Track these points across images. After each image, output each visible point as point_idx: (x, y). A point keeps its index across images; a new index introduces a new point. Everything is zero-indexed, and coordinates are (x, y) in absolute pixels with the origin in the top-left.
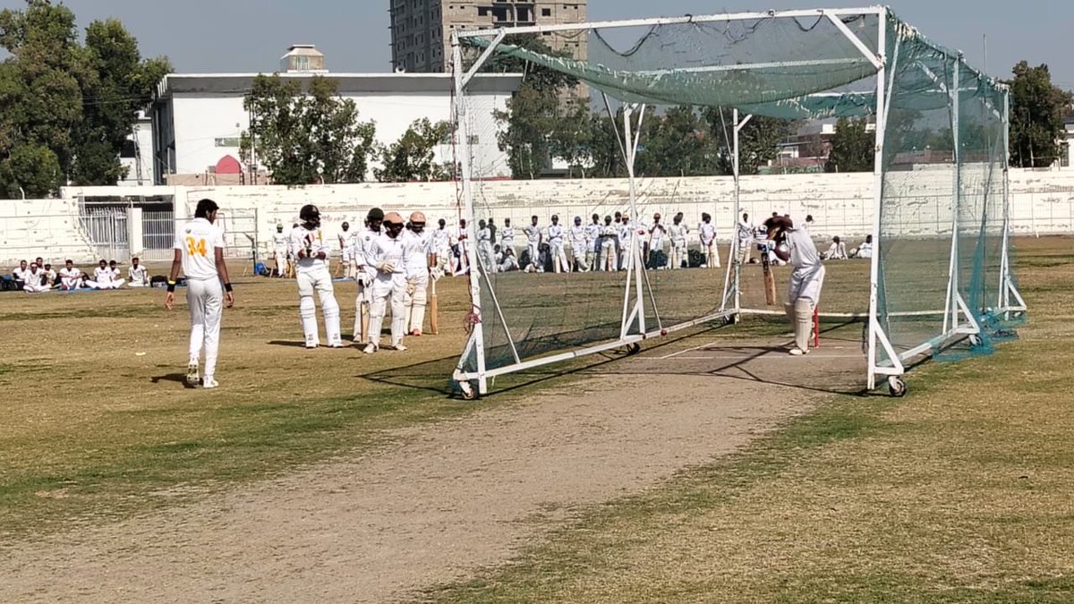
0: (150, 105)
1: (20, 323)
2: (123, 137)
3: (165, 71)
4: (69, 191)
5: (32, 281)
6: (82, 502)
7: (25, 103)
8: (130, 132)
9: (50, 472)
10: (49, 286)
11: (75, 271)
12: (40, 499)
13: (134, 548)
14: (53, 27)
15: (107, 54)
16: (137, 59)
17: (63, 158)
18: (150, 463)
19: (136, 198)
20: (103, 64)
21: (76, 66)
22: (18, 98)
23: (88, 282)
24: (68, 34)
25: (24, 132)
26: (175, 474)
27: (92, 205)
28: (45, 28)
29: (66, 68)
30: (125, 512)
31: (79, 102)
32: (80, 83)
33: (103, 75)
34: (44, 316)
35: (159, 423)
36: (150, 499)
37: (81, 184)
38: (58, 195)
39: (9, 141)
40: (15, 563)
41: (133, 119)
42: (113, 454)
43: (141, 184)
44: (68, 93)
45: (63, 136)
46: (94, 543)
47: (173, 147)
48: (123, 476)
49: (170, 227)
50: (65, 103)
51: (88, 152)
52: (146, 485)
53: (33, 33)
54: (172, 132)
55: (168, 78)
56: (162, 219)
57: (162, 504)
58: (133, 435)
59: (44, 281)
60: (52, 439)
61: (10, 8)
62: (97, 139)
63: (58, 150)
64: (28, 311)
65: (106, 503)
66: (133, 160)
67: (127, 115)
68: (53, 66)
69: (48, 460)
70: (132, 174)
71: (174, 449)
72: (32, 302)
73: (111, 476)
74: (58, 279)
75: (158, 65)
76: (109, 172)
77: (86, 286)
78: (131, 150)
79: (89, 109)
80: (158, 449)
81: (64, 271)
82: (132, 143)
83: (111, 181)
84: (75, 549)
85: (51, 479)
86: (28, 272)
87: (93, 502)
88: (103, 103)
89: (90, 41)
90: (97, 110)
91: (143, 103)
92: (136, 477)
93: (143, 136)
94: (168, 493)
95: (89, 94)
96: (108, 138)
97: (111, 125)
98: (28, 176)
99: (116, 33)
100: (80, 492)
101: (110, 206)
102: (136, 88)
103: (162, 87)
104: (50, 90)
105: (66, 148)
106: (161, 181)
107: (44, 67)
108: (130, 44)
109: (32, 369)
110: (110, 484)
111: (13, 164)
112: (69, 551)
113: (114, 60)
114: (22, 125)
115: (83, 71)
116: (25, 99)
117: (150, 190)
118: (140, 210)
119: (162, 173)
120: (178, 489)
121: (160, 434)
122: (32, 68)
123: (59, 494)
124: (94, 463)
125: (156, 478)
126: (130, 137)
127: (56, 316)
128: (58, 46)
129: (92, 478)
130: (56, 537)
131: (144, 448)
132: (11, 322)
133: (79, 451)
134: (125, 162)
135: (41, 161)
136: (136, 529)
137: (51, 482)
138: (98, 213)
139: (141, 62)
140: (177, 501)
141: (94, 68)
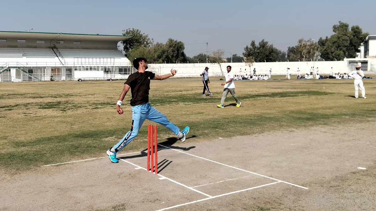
0: (364, 42)
1: (335, 85)
2: (358, 48)
3: (368, 35)
4: (345, 59)
5: (337, 77)
6: (352, 119)
7: (338, 43)
8: (359, 47)
9: (344, 113)
10: (341, 78)
11: (347, 75)
12: (343, 118)
13: (363, 129)
14: (344, 27)
15: (355, 32)
16: (362, 33)
17: (345, 53)
18: (365, 113)
19: (360, 61)
20: (354, 34)
21: (348, 35)
22: (336, 42)
23: (349, 77)
24: (347, 29)
25: (337, 48)
26: (371, 116)
27: (350, 62)
28: (342, 28)
29: (346, 35)
30: (361, 122)
31: (349, 42)
32: (349, 38)
33: (354, 36)
34: (340, 84)
35: (367, 106)
36: (366, 120)
37: (348, 58)
38: (343, 60)
39: (334, 50)
40: (339, 129)
41: (360, 45)
42: (357, 110)
43: (361, 58)
44: (347, 40)
45: (345, 49)
46: (355, 127)
47: (368, 50)
48: (359, 115)
49: (367, 67)
50: (346, 42)
51: (350, 52)
52: (365, 117)
53: (340, 29)
54: (368, 47)
55: (369, 37)
56: (365, 65)
57: (368, 121)
58: (361, 107)
59: (340, 77)
60: (345, 107)
61: (336, 24)
62: (352, 49)
63: (344, 51)
64: (337, 82)
65: (357, 120)
66: (359, 53)
67: (359, 44)
68: (344, 35)
69: (344, 111)
70: (359, 56)
71: (371, 111)
72: (338, 81)
73: (357, 115)
74: (343, 77)
75: (366, 34)
76: (354, 56)
77: (348, 78)
78: (359, 51)
79: (351, 43)
80: (367, 110)
81: (344, 75)
82: (359, 50)
83: (354, 57)
84: (351, 128)
85: (345, 114)
86: (337, 75)
87: (354, 119)
88: (354, 42)
89: (352, 30)
90: (352, 44)
91: (362, 42)
92: (363, 115)
93: (362, 48)
94: (370, 119)
95: (351, 41)
96: (354, 49)
97: (355, 46)
98: (337, 57)
99: (357, 28)
100: (351, 117)
101: (354, 62)
102: (361, 39)
103: (367, 38)
104: (343, 40)
105: (345, 51)
106: (365, 57)
107: (342, 35)
108: (361, 30)
109: (339, 94)
110: (357, 116)
111: (335, 54)
112: (350, 128)
113: (357, 33)
114: (337, 47)
115: (350, 36)
116: (338, 42)
117: (363, 59)
118: (360, 63)
119: (366, 56)
120: (372, 119)
121: (367, 108)
122: (340, 36)
123: (347, 117)
124: (353, 112)
125: (367, 116)
126: (359, 49)
127: (343, 84)
128: (345, 31)
129: (353, 115)
130: (347, 125)
131: (364, 110)
132: (334, 85)
133: (350, 110)
134: (357, 54)
135: (340, 54)
136: (364, 125)
137: (345, 115)
138: (351, 64)
139: (363, 33)
140: (372, 121)
141: (352, 35)
